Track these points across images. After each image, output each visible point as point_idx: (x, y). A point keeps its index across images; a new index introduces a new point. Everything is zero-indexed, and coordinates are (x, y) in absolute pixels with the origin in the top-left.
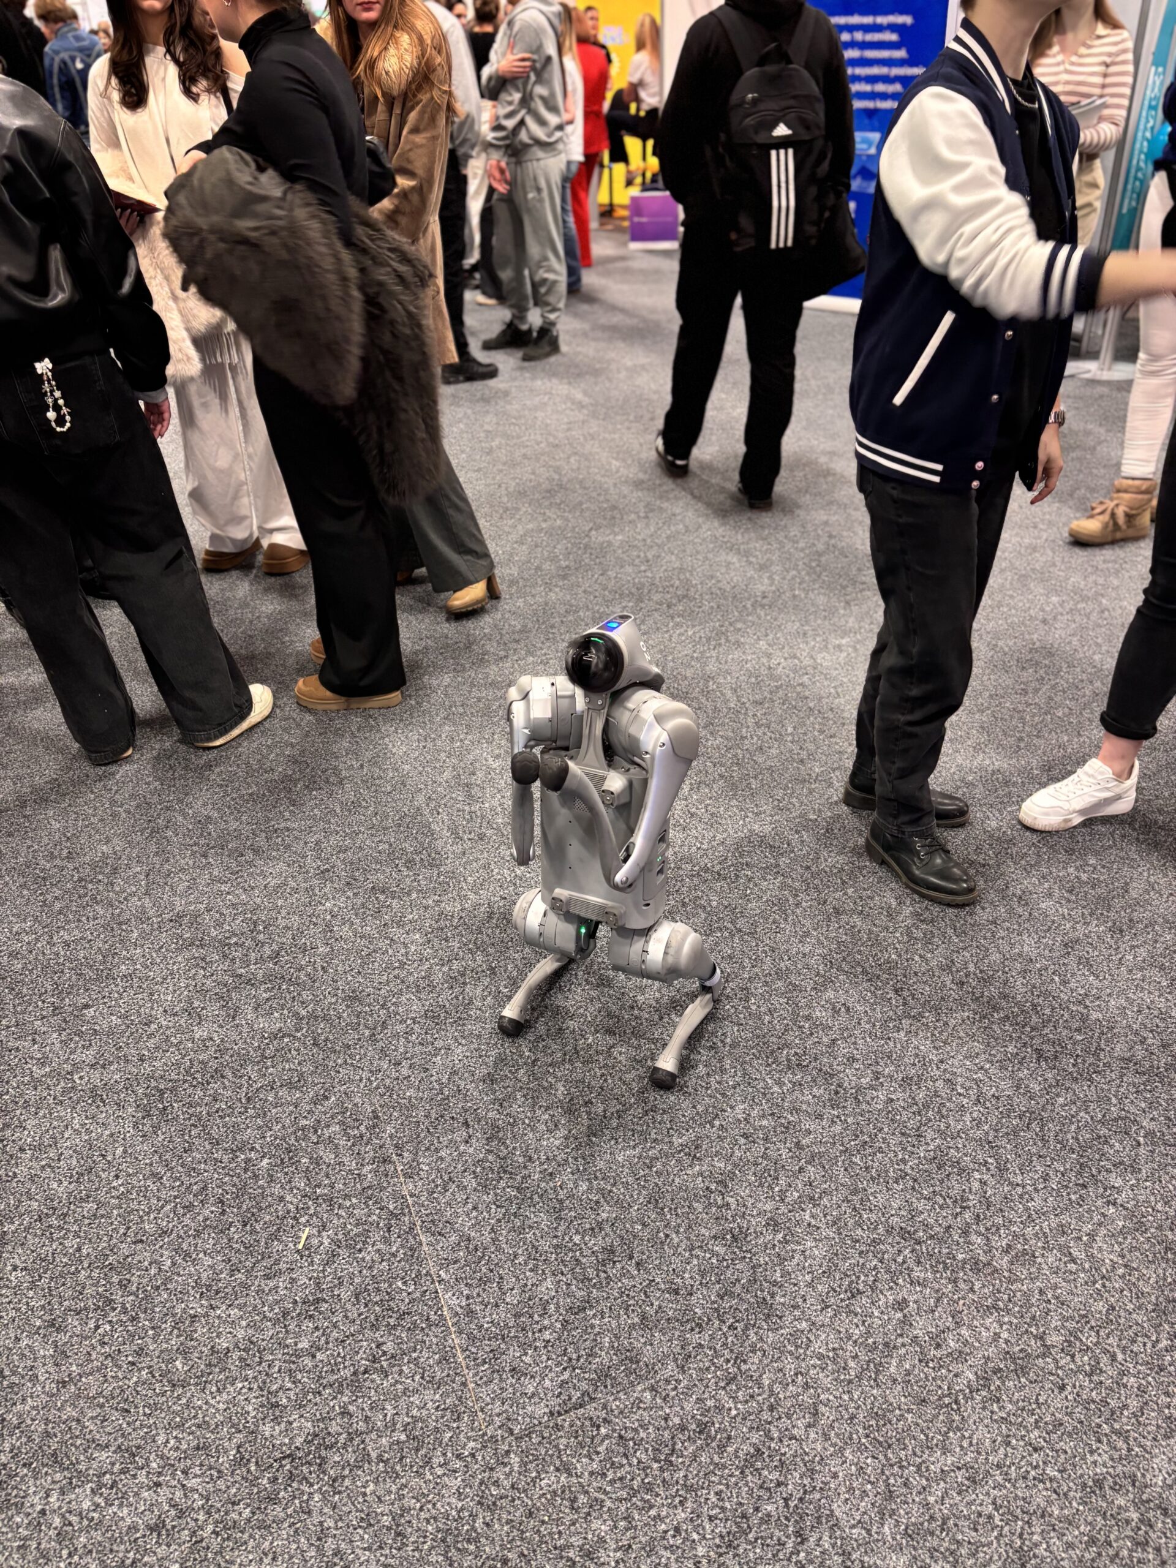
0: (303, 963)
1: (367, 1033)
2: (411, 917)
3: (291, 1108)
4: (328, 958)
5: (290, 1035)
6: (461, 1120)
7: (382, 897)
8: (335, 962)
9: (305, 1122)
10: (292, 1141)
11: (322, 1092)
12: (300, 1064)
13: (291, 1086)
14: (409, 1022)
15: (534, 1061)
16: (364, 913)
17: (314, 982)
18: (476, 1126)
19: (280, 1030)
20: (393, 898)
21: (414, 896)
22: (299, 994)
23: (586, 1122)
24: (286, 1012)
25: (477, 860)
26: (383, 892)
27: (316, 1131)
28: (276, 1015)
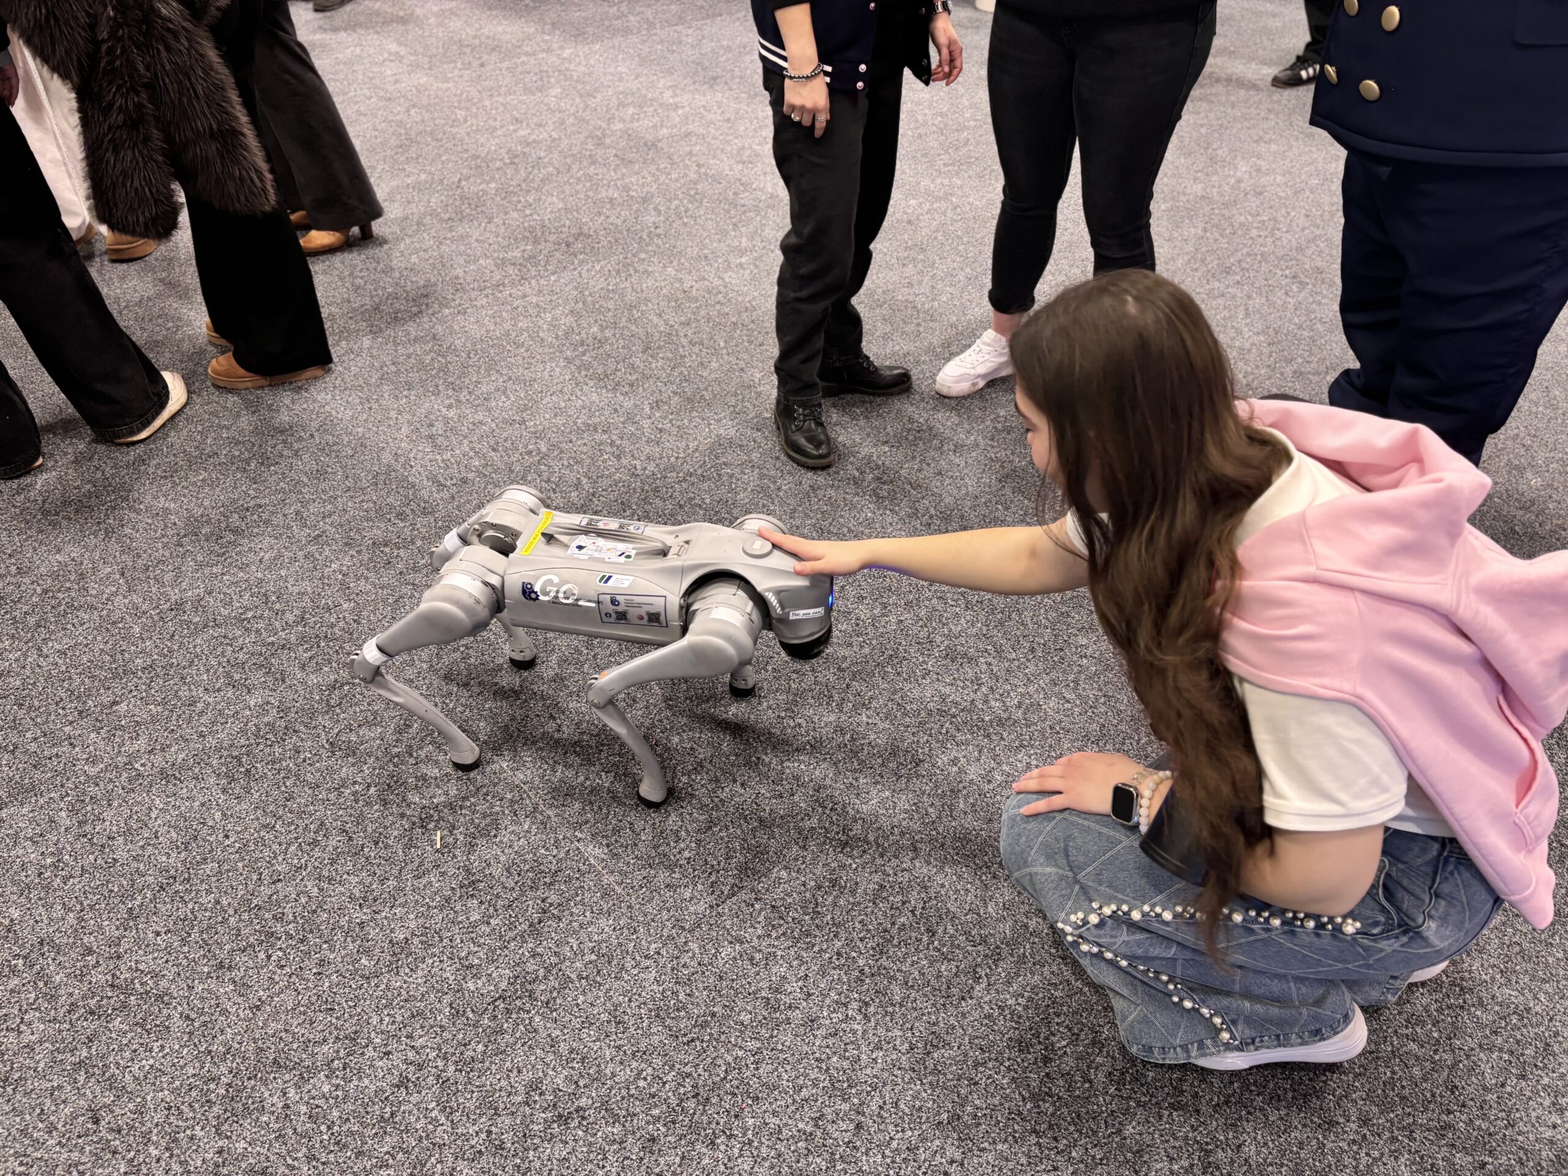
0: (332, 620)
1: (425, 666)
2: (424, 561)
3: (378, 742)
4: (357, 611)
5: (348, 683)
6: (547, 715)
7: (387, 550)
8: (364, 613)
9: (396, 750)
10: (391, 768)
11: (402, 722)
12: (369, 704)
13: (367, 723)
14: (462, 649)
15: (594, 656)
16: (375, 566)
17: (351, 634)
18: (562, 717)
19: (336, 681)
20: (399, 548)
21: (419, 543)
22: (341, 647)
23: (659, 692)
24: (334, 665)
25: (468, 502)
26: (386, 545)
27: (411, 755)
28: (326, 669)
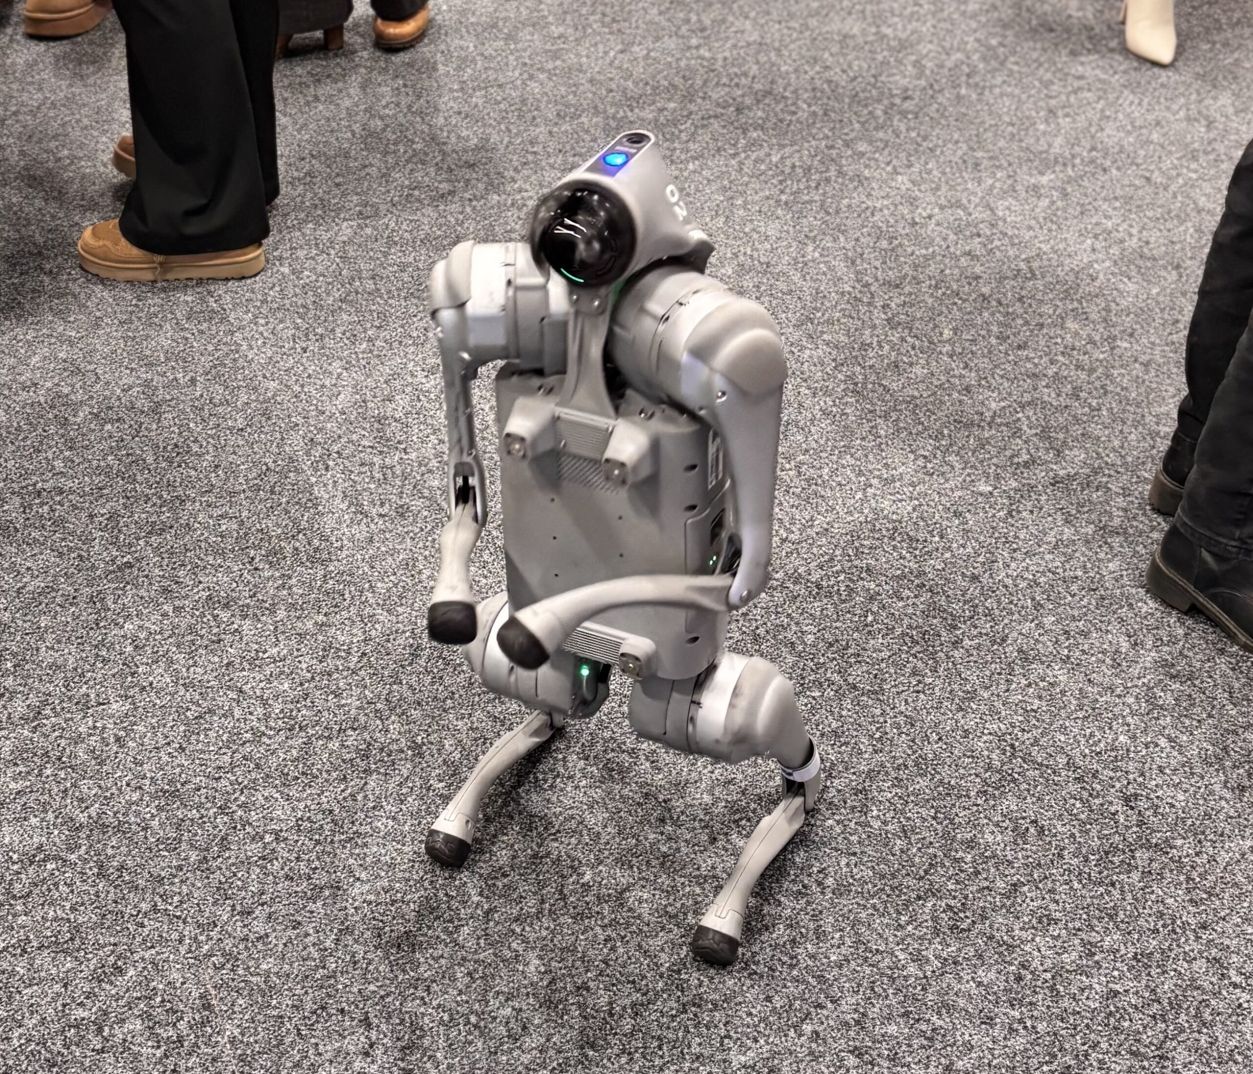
0: (83, 729)
1: (194, 856)
2: (275, 651)
3: (57, 988)
4: (127, 721)
5: (56, 858)
6: (358, 1015)
7: (224, 615)
8: (141, 728)
9: (81, 1013)
10: (59, 1046)
11: (112, 959)
12: (73, 909)
13: (59, 948)
14: (268, 838)
15: (487, 913)
16: (193, 642)
17: (101, 763)
18: (383, 1027)
19: (40, 848)
20: (244, 617)
21: (281, 614)
22: (74, 785)
23: (577, 1022)
24: (50, 816)
25: (393, 552)
26: (227, 606)
27: (100, 1030)
28: (34, 821)
